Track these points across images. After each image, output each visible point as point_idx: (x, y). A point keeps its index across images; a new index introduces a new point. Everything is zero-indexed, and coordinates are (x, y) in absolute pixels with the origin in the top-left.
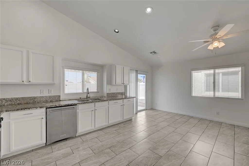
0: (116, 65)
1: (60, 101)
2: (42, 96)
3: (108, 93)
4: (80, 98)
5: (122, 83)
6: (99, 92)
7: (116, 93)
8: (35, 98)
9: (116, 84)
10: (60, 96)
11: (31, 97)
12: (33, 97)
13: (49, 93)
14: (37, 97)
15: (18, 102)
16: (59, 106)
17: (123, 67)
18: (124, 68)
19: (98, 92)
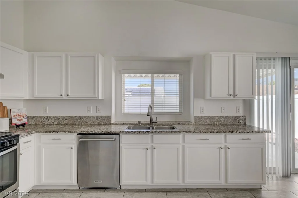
0: (210, 53)
1: (110, 124)
2: (89, 116)
3: (198, 117)
4: (139, 122)
5: (231, 93)
6: (182, 112)
7: (217, 116)
8: (81, 118)
9: (211, 96)
10: (109, 118)
11: (77, 116)
12: (79, 116)
13: (96, 112)
14: (83, 116)
15: (65, 122)
16: (92, 133)
17: (234, 56)
18: (236, 56)
19: (180, 113)
